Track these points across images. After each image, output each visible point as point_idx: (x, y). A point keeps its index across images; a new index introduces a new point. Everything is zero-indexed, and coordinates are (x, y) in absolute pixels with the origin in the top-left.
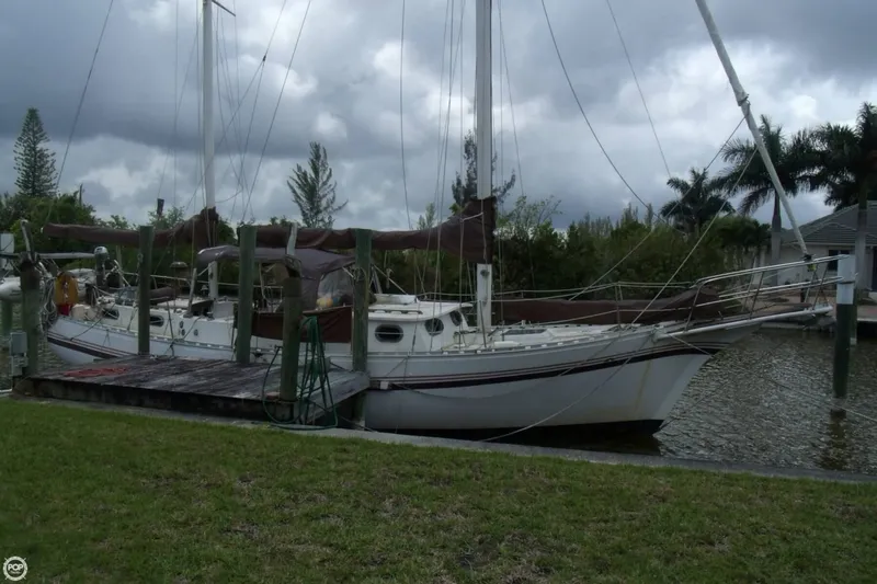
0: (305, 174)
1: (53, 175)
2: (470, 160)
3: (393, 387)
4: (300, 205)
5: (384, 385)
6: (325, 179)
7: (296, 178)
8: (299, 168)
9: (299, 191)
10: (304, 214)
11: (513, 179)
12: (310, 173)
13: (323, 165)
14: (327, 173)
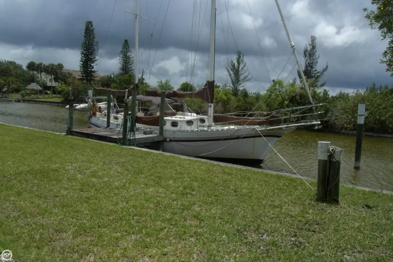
0: (234, 64)
1: (132, 65)
2: (306, 58)
3: (171, 141)
4: (231, 78)
5: (168, 140)
6: (243, 66)
7: (231, 66)
8: (232, 62)
9: (231, 72)
10: (232, 81)
11: (327, 67)
12: (236, 64)
13: (242, 61)
14: (244, 64)
